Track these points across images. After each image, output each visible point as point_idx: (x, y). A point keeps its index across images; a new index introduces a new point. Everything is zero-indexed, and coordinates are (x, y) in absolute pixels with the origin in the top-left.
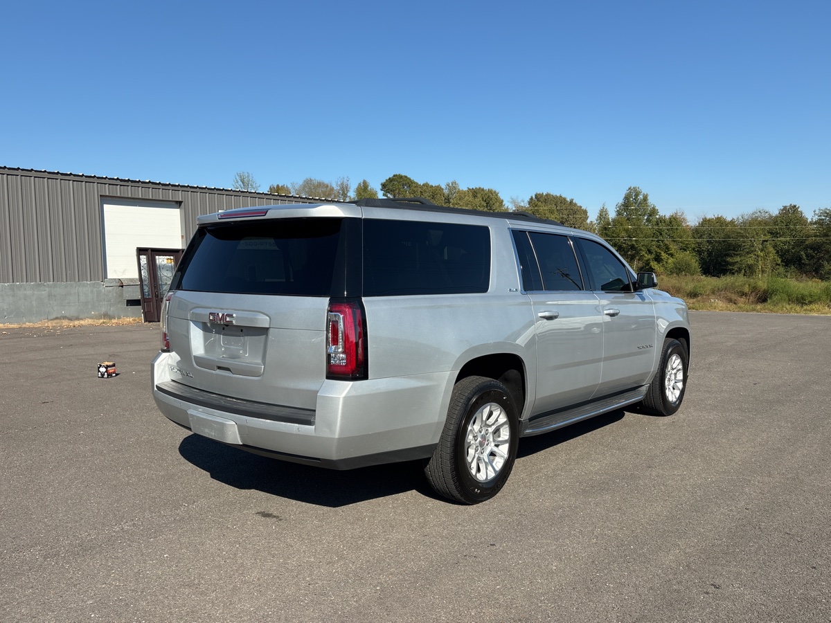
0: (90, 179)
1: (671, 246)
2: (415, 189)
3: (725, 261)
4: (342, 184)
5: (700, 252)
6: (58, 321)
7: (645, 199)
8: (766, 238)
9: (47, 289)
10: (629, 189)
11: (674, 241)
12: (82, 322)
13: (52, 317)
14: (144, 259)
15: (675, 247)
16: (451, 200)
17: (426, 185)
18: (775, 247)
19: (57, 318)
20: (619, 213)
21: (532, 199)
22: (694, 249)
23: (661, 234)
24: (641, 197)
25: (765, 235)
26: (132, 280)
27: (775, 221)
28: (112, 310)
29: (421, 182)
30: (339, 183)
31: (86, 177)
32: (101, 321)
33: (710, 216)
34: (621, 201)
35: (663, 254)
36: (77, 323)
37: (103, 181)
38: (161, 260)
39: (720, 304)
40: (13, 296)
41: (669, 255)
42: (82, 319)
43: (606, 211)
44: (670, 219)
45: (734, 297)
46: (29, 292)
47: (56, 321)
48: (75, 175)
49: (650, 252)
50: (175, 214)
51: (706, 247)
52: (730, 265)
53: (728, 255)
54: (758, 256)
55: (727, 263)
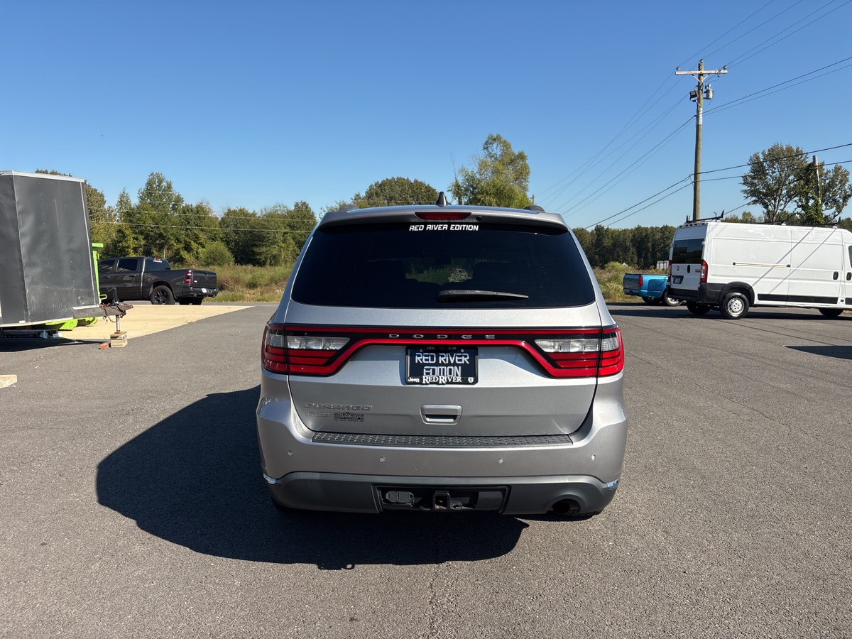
1: (200, 236)
3: (253, 252)
5: (227, 243)
7: (169, 187)
8: (286, 231)
10: (152, 174)
11: (202, 230)
15: (205, 237)
18: (294, 238)
20: (142, 200)
22: (222, 239)
23: (189, 223)
24: (164, 184)
25: (285, 228)
27: (291, 215)
33: (233, 208)
34: (143, 186)
35: (192, 243)
41: (199, 244)
43: (127, 196)
44: (197, 208)
49: (178, 240)
51: (233, 237)
52: (258, 255)
53: (255, 245)
54: (281, 247)
55: (255, 254)
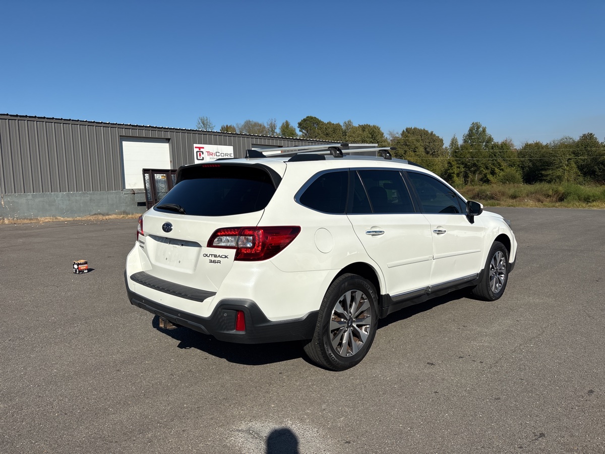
0: (113, 125)
1: (502, 164)
2: (322, 126)
4: (271, 124)
5: (523, 168)
6: (96, 216)
7: (484, 130)
8: (570, 157)
9: (89, 196)
10: (473, 123)
11: (504, 160)
12: (110, 217)
13: (92, 214)
14: (147, 176)
15: (505, 164)
16: (347, 134)
17: (329, 123)
18: (576, 163)
19: (95, 214)
20: (465, 141)
21: (404, 131)
22: (519, 165)
23: (495, 155)
24: (481, 129)
25: (570, 155)
26: (140, 190)
27: (577, 145)
28: (128, 209)
29: (326, 122)
30: (269, 123)
31: (111, 124)
32: (122, 216)
33: (530, 142)
34: (467, 132)
35: (496, 169)
36: (107, 217)
37: (121, 126)
38: (158, 177)
39: (531, 202)
40: (69, 200)
41: (500, 170)
42: (110, 215)
43: (456, 139)
44: (502, 144)
45: (542, 198)
46: (78, 198)
47: (94, 216)
48: (104, 123)
49: (487, 168)
50: (166, 147)
51: (527, 164)
52: (545, 177)
53: (542, 170)
54: (565, 170)
55: (542, 175)
